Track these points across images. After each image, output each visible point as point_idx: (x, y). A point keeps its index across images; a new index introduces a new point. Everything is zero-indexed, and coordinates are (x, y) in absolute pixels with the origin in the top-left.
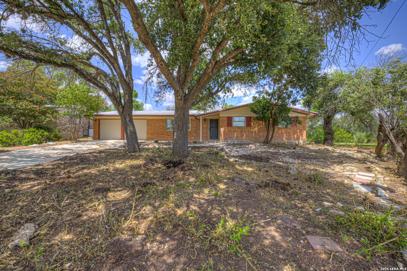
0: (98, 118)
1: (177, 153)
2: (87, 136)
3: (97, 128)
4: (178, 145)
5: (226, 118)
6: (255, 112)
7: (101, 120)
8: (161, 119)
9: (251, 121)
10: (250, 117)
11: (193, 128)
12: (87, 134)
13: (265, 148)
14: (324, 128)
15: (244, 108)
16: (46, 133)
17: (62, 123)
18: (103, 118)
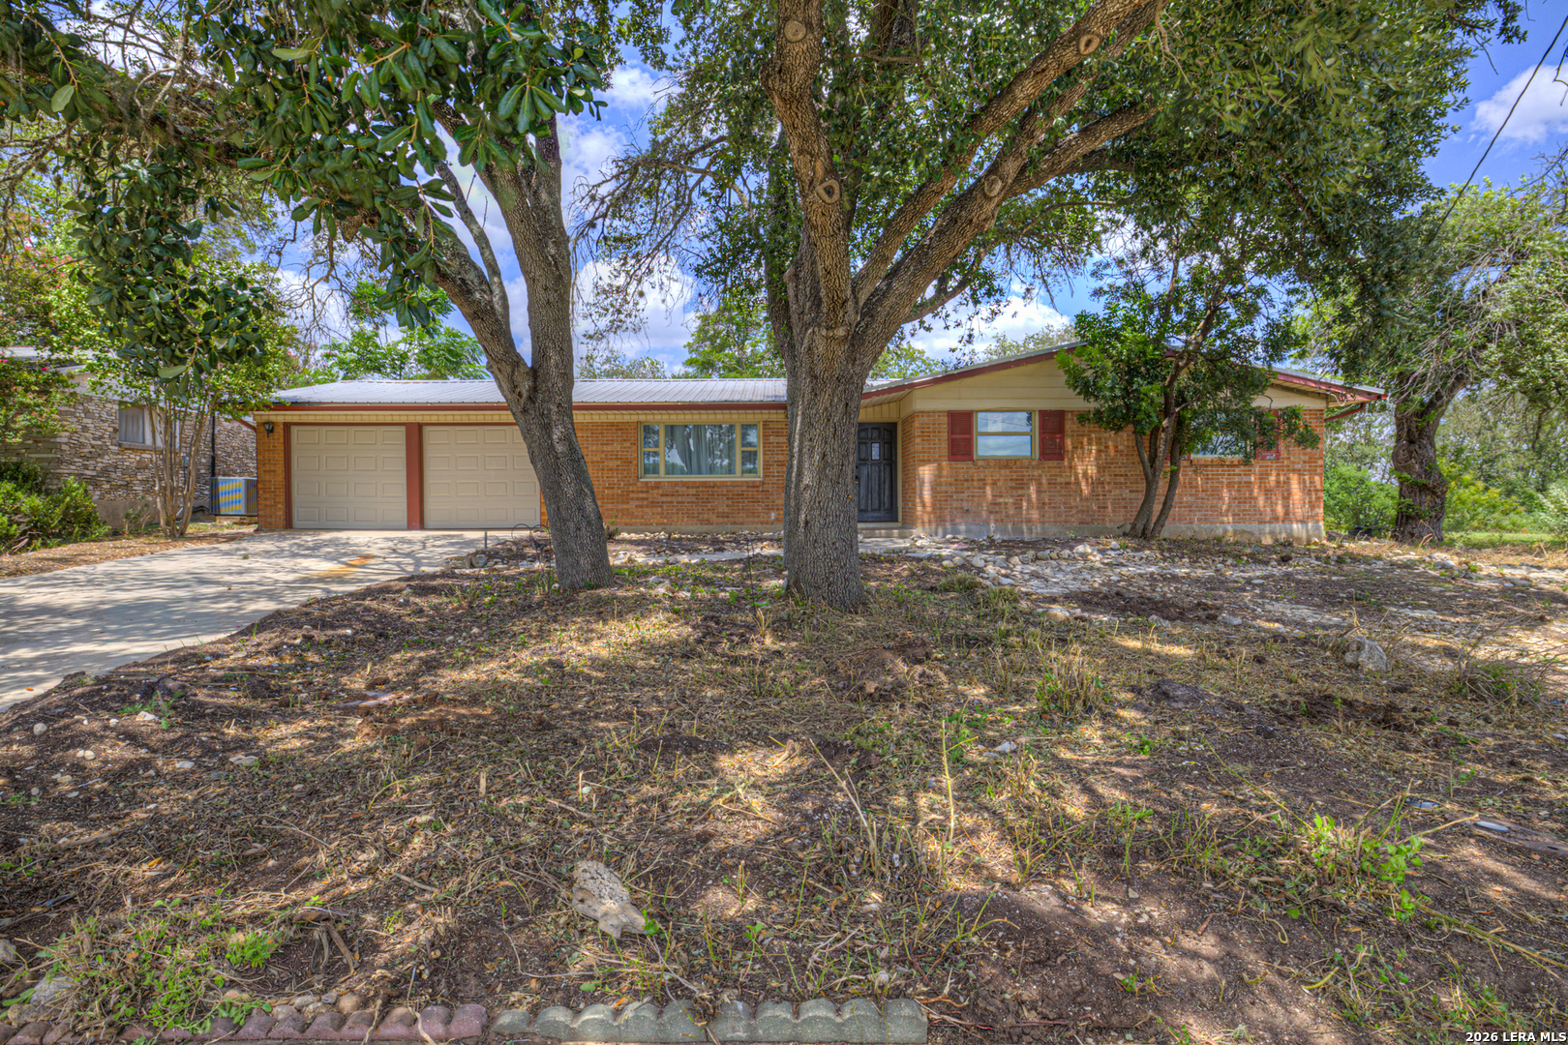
0: (280, 417)
1: (818, 588)
2: (208, 510)
3: (280, 468)
4: (820, 551)
5: (945, 419)
6: (1087, 389)
7: (294, 429)
8: (612, 424)
9: (1061, 430)
10: (1060, 415)
11: (774, 469)
12: (205, 502)
13: (1148, 561)
14: (1400, 463)
15: (1031, 367)
16: (30, 502)
17: (82, 445)
18: (311, 419)
